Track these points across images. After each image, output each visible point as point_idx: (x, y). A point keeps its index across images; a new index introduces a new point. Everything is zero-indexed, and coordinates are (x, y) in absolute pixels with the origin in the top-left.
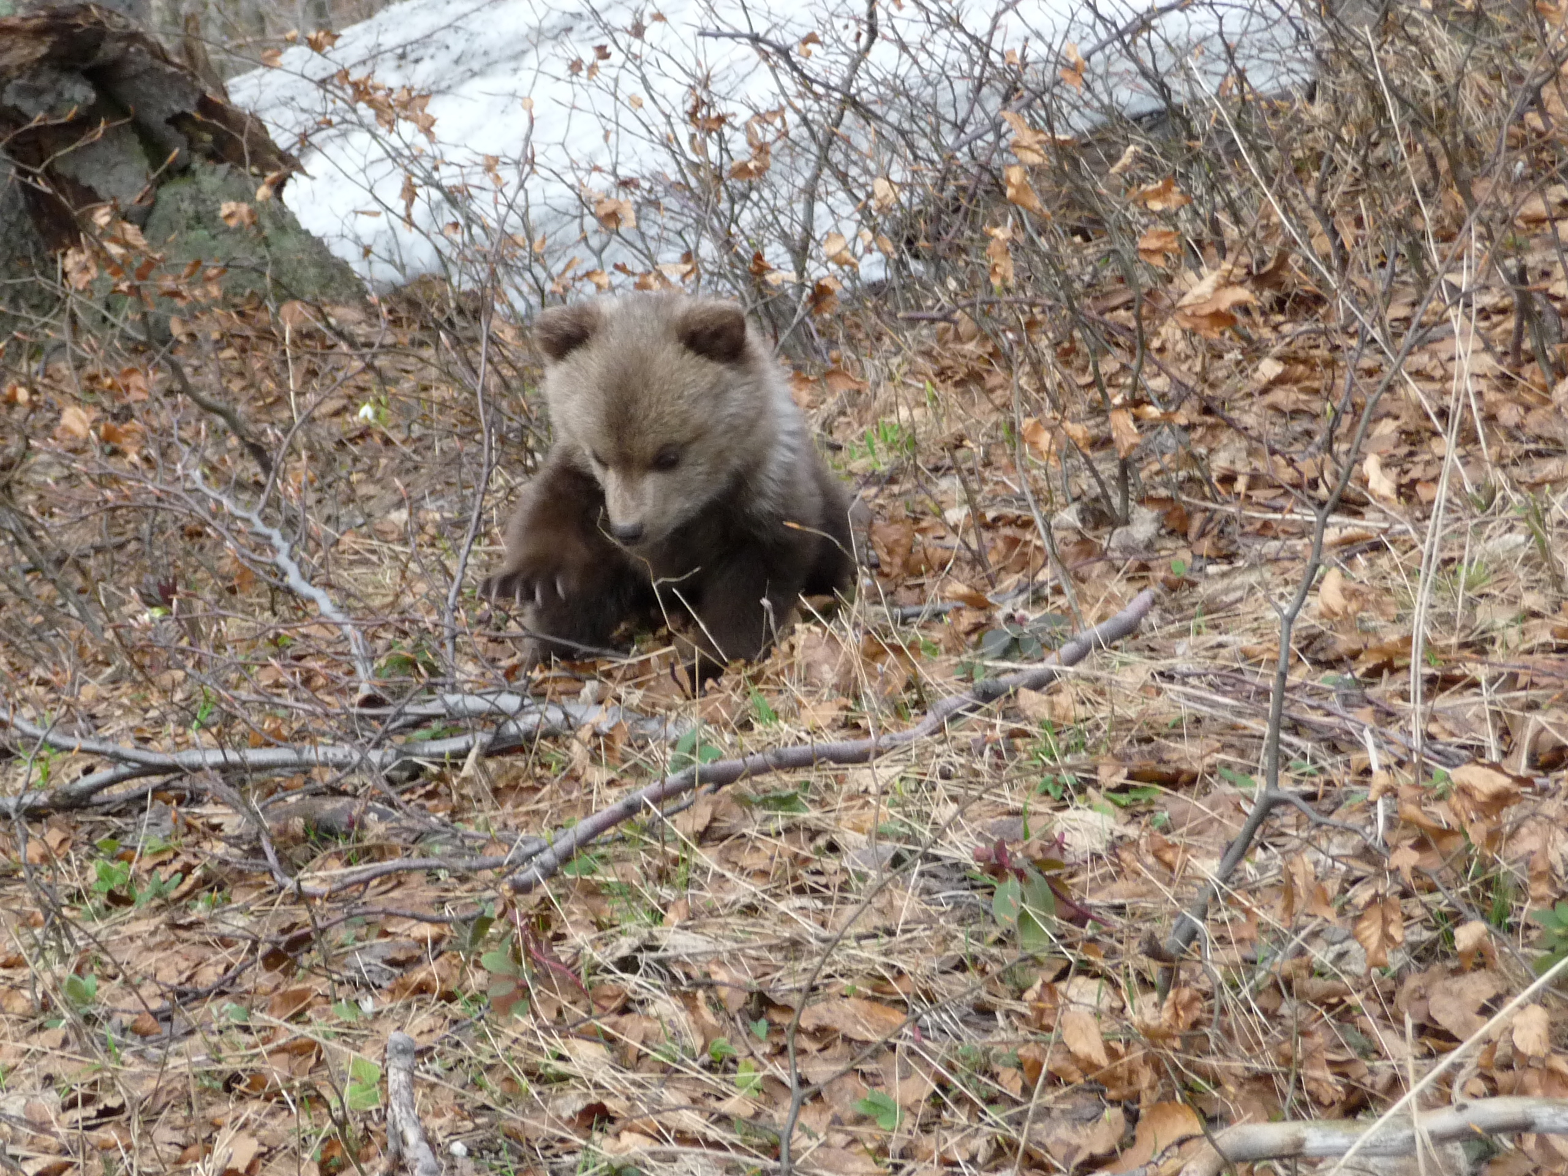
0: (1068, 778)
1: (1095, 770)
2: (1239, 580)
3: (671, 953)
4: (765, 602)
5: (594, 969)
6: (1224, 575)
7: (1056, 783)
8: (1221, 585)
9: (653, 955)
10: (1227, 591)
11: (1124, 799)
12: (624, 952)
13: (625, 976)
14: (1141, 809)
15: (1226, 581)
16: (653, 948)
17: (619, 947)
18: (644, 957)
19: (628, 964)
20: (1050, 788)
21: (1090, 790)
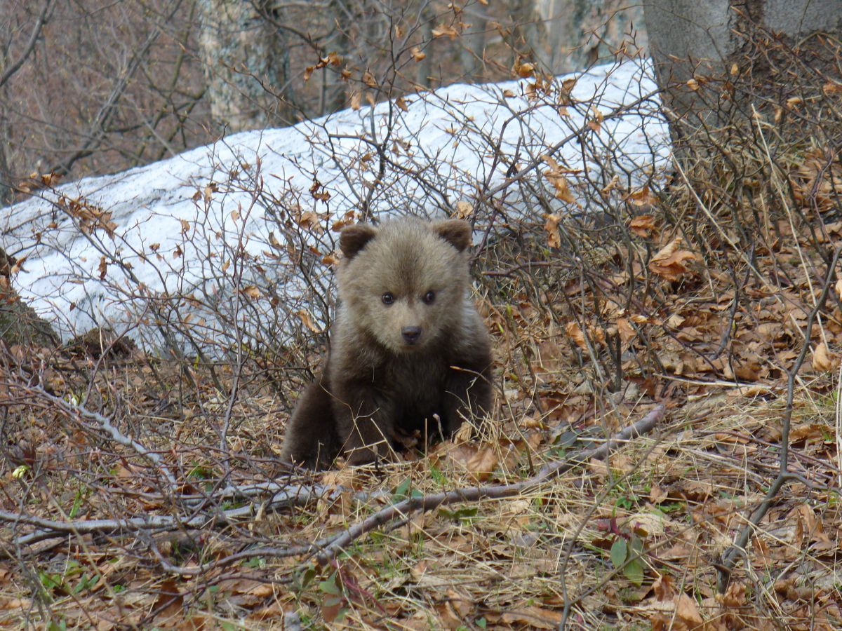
0: (635, 498)
1: (649, 494)
2: (706, 403)
3: (423, 585)
4: (436, 416)
5: (380, 595)
6: (697, 401)
7: (628, 500)
8: (695, 407)
9: (414, 586)
10: (699, 410)
11: (667, 509)
12: (397, 585)
13: (400, 597)
14: (678, 513)
15: (698, 405)
16: (414, 583)
17: (393, 583)
18: (409, 588)
19: (400, 591)
20: (624, 503)
21: (647, 504)
